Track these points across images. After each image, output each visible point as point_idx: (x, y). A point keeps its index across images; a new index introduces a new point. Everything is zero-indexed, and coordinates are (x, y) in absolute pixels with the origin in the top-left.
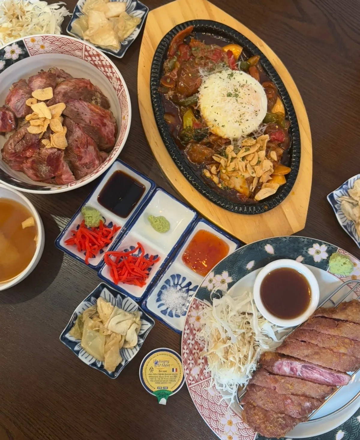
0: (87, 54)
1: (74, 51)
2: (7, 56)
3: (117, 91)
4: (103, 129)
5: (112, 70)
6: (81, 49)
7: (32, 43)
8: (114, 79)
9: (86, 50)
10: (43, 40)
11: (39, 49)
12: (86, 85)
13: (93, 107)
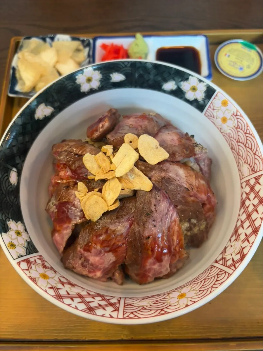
0: (252, 182)
1: (245, 162)
2: (184, 86)
3: (223, 258)
4: (151, 261)
5: (251, 235)
6: (253, 171)
7: (220, 105)
8: (238, 245)
9: (257, 179)
10: (234, 114)
11: (219, 118)
12: (206, 202)
13: (176, 228)
